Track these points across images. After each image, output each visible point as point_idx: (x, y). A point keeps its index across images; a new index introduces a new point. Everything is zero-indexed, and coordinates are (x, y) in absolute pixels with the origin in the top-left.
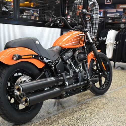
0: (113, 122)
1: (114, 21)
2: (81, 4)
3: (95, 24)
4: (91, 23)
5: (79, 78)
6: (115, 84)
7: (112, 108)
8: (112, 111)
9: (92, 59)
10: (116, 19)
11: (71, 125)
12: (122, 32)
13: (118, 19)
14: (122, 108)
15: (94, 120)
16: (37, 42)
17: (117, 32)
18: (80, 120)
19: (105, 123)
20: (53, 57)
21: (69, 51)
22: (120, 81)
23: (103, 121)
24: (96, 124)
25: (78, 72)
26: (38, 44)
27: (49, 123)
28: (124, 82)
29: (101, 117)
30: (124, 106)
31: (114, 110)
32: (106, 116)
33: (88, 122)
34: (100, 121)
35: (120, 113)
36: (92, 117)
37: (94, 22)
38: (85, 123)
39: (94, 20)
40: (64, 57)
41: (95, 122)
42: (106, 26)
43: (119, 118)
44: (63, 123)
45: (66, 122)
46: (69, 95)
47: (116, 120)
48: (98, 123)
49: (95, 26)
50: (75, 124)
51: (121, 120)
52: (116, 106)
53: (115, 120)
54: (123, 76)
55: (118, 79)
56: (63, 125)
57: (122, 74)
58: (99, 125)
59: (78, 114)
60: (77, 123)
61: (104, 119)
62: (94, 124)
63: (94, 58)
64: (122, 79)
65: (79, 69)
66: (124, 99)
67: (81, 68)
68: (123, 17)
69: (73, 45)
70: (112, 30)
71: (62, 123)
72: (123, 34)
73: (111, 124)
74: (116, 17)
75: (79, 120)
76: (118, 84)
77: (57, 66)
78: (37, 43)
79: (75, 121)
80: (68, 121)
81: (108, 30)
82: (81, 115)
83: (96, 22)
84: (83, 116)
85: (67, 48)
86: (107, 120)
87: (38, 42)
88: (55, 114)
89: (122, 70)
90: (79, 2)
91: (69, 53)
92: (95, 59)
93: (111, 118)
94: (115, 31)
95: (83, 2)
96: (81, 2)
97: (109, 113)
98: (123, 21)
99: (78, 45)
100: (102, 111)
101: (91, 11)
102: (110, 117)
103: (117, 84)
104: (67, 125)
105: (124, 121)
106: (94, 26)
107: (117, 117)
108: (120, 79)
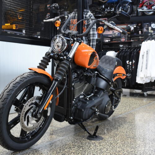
0: (122, 148)
1: (112, 41)
2: (75, 18)
3: (92, 41)
4: (87, 40)
6: (119, 110)
7: (119, 134)
8: (119, 137)
10: (114, 39)
11: (72, 154)
12: (122, 53)
13: (117, 39)
14: (131, 133)
15: (100, 147)
17: (117, 53)
18: (83, 148)
19: (113, 150)
22: (124, 107)
23: (111, 147)
24: (103, 151)
27: (45, 152)
28: (129, 108)
29: (108, 144)
30: (132, 131)
31: (122, 136)
32: (113, 142)
33: (93, 149)
34: (106, 148)
35: (129, 139)
36: (97, 145)
37: (92, 38)
38: (89, 150)
39: (91, 36)
41: (101, 149)
42: (103, 46)
43: (128, 143)
44: (63, 152)
45: (66, 150)
47: (126, 146)
48: (105, 149)
49: (93, 43)
50: (77, 152)
51: (132, 146)
52: (124, 131)
53: (124, 146)
54: (127, 103)
55: (121, 106)
56: (62, 153)
57: (125, 100)
58: (106, 152)
59: (80, 142)
60: (79, 151)
61: (111, 145)
62: (100, 151)
64: (125, 105)
66: (131, 125)
68: (122, 37)
70: (111, 51)
71: (61, 152)
72: (123, 55)
73: (121, 150)
74: (114, 36)
75: (81, 148)
76: (122, 110)
79: (77, 149)
80: (69, 150)
81: (106, 51)
82: (83, 143)
83: (93, 38)
84: (86, 144)
86: (116, 146)
88: (51, 143)
89: (125, 97)
90: (73, 16)
93: (120, 144)
94: (114, 52)
95: (78, 16)
96: (75, 16)
97: (117, 139)
98: (123, 41)
100: (108, 137)
101: (86, 26)
102: (118, 143)
103: (120, 110)
104: (68, 154)
105: (135, 146)
106: (91, 44)
107: (126, 143)
108: (123, 105)
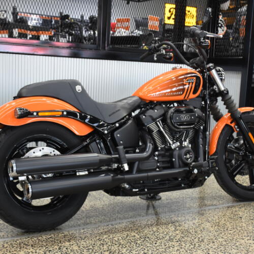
5: (174, 160)
9: (227, 125)
16: (78, 88)
20: (110, 116)
21: (158, 107)
25: (175, 149)
26: (79, 92)
40: (144, 117)
46: (146, 190)
63: (231, 123)
65: (178, 144)
67: (185, 141)
69: (168, 96)
77: (116, 133)
78: (77, 90)
85: (155, 100)
87: (80, 89)
91: (156, 111)
92: (233, 125)
99: (180, 95)
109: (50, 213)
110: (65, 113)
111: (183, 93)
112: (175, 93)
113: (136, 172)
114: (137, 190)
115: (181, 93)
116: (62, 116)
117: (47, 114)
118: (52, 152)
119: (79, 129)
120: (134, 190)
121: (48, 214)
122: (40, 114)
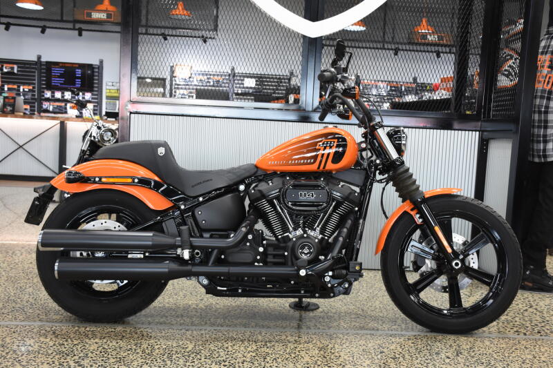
5: (287, 253)
16: (161, 151)
20: (193, 186)
21: (276, 179)
25: (292, 239)
26: (161, 155)
40: (253, 191)
46: (240, 291)
63: (412, 210)
65: (301, 232)
69: (291, 164)
77: (196, 209)
78: (159, 153)
85: (274, 169)
87: (164, 151)
91: (271, 184)
92: (414, 212)
99: (311, 163)
109: (107, 301)
110: (136, 181)
111: (314, 162)
112: (302, 161)
113: (212, 264)
114: (225, 289)
115: (312, 161)
116: (132, 184)
117: (112, 180)
118: (117, 227)
119: (154, 201)
120: (219, 288)
121: (104, 302)
122: (104, 180)
